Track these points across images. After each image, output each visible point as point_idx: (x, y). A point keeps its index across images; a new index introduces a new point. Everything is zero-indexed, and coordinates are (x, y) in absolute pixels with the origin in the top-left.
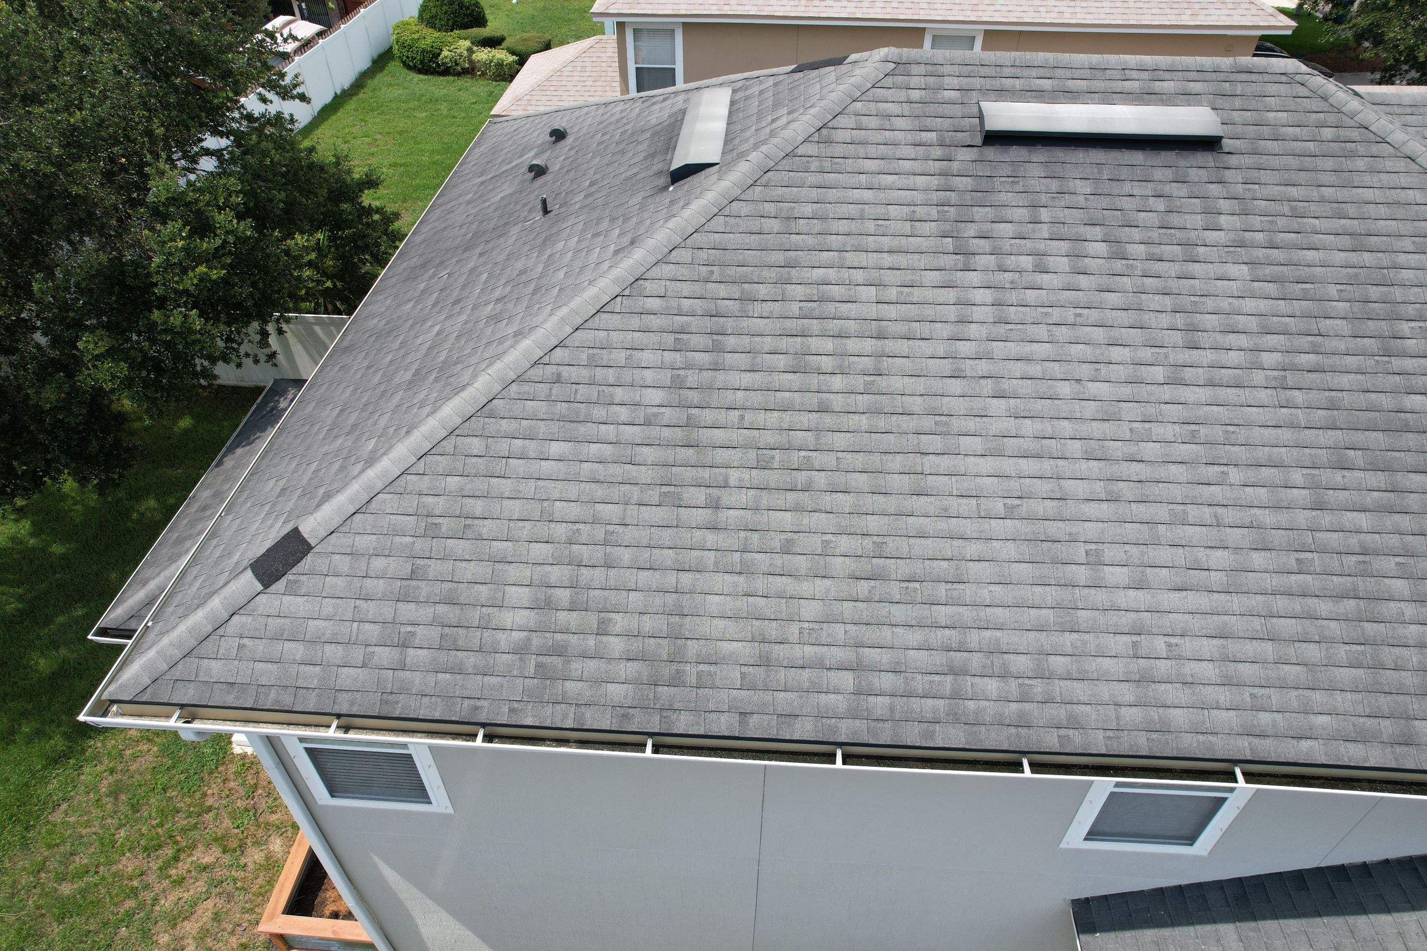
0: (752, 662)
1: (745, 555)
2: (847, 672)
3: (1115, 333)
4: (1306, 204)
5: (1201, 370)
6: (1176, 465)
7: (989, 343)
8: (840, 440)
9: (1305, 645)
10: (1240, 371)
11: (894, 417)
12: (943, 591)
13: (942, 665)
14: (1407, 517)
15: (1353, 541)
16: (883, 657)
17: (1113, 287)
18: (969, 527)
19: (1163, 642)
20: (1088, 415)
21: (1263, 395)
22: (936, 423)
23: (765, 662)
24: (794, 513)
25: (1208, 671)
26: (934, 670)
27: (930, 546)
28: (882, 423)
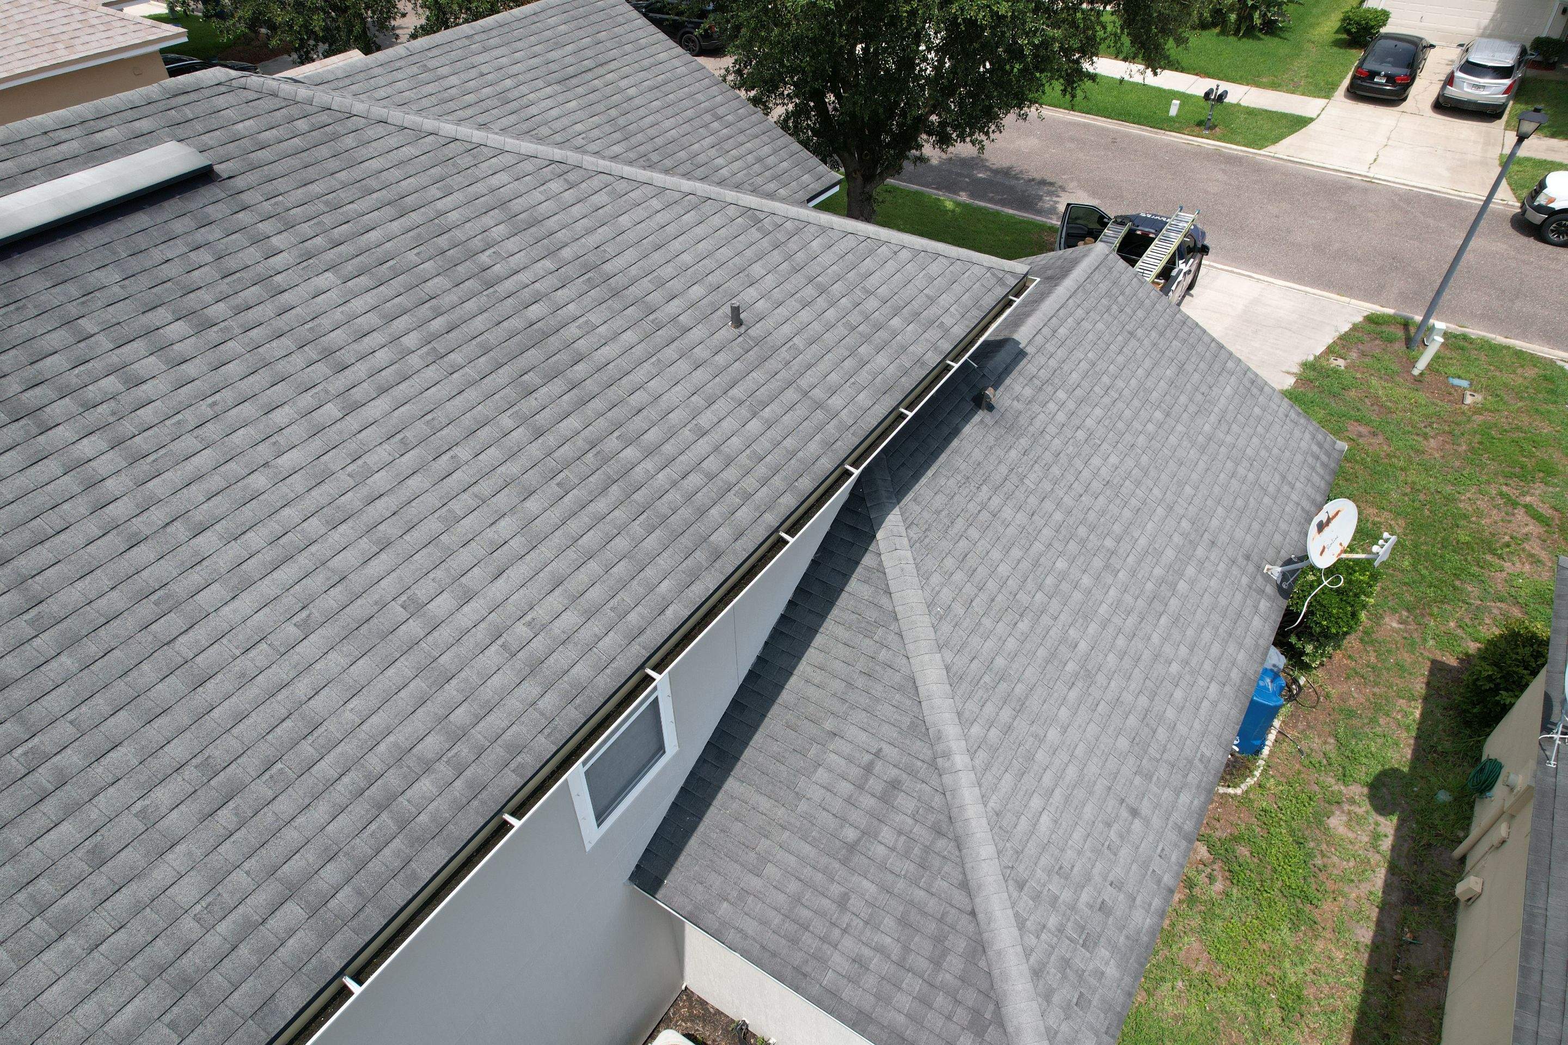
0: (169, 1002)
1: (48, 914)
2: (285, 906)
3: (264, 398)
4: (334, 194)
5: (365, 385)
6: (412, 478)
7: (143, 487)
8: (55, 703)
9: (612, 542)
10: (397, 365)
11: (102, 632)
12: (310, 749)
13: (367, 811)
14: (596, 400)
15: (580, 442)
16: (309, 856)
17: (225, 358)
18: (281, 672)
19: (522, 626)
20: (300, 489)
21: (431, 373)
22: (156, 603)
23: (187, 985)
24: (71, 819)
25: (570, 619)
26: (365, 822)
27: (258, 720)
28: (91, 648)
